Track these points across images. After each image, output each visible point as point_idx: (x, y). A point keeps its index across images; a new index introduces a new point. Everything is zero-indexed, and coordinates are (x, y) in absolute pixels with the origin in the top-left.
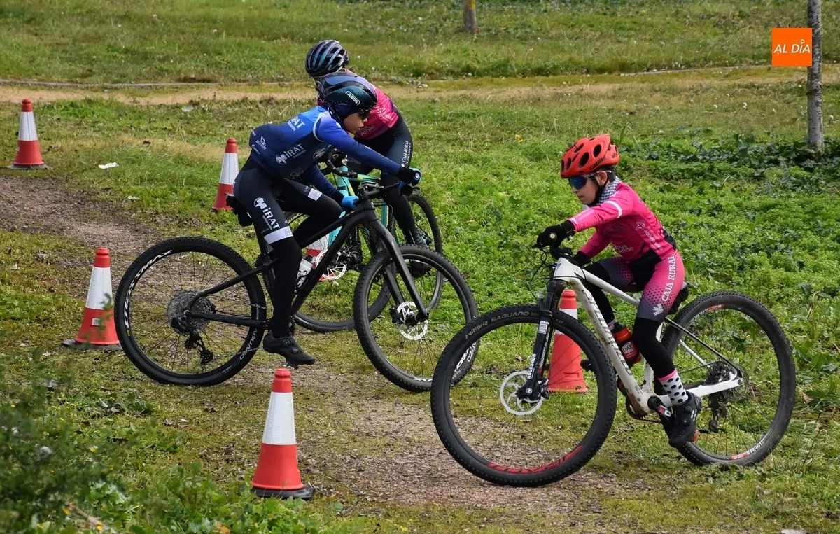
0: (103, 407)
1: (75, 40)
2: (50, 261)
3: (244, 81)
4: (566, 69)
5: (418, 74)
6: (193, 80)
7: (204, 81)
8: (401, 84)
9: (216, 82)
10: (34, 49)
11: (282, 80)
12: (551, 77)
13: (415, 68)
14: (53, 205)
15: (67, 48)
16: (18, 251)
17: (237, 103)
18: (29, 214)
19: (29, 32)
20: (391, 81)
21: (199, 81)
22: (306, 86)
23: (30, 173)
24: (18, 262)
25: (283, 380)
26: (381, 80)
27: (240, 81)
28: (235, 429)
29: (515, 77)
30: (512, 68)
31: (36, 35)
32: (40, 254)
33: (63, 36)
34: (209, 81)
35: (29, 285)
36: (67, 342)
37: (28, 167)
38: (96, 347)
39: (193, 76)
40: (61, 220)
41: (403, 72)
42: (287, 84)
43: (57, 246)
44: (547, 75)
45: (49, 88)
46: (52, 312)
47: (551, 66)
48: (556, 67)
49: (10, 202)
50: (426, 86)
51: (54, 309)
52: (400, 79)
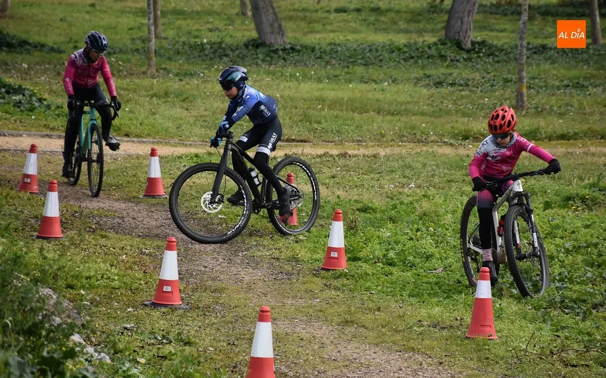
0: (158, 340)
1: (214, 113)
2: (150, 255)
3: (331, 142)
4: (585, 136)
5: (466, 138)
6: (294, 140)
7: (301, 141)
8: (451, 145)
9: (310, 142)
10: (181, 119)
11: (361, 141)
12: (571, 141)
13: (464, 133)
14: (165, 221)
15: (208, 119)
16: (129, 248)
17: (320, 156)
18: (145, 226)
19: (182, 107)
20: (444, 142)
21: (298, 141)
22: (379, 145)
23: (154, 201)
24: (126, 254)
25: (265, 313)
26: (437, 142)
27: (328, 142)
28: (244, 354)
29: (543, 141)
30: (541, 134)
31: (187, 109)
32: (144, 250)
33: (206, 110)
34: (305, 141)
35: (131, 269)
36: (146, 303)
37: (154, 197)
38: (165, 306)
39: (294, 138)
40: (168, 231)
41: (455, 136)
42: (364, 144)
43: (157, 246)
44: (568, 140)
45: (186, 146)
46: (141, 284)
47: (572, 133)
48: (576, 134)
49: (134, 219)
50: (471, 146)
51: (142, 282)
52: (451, 141)
